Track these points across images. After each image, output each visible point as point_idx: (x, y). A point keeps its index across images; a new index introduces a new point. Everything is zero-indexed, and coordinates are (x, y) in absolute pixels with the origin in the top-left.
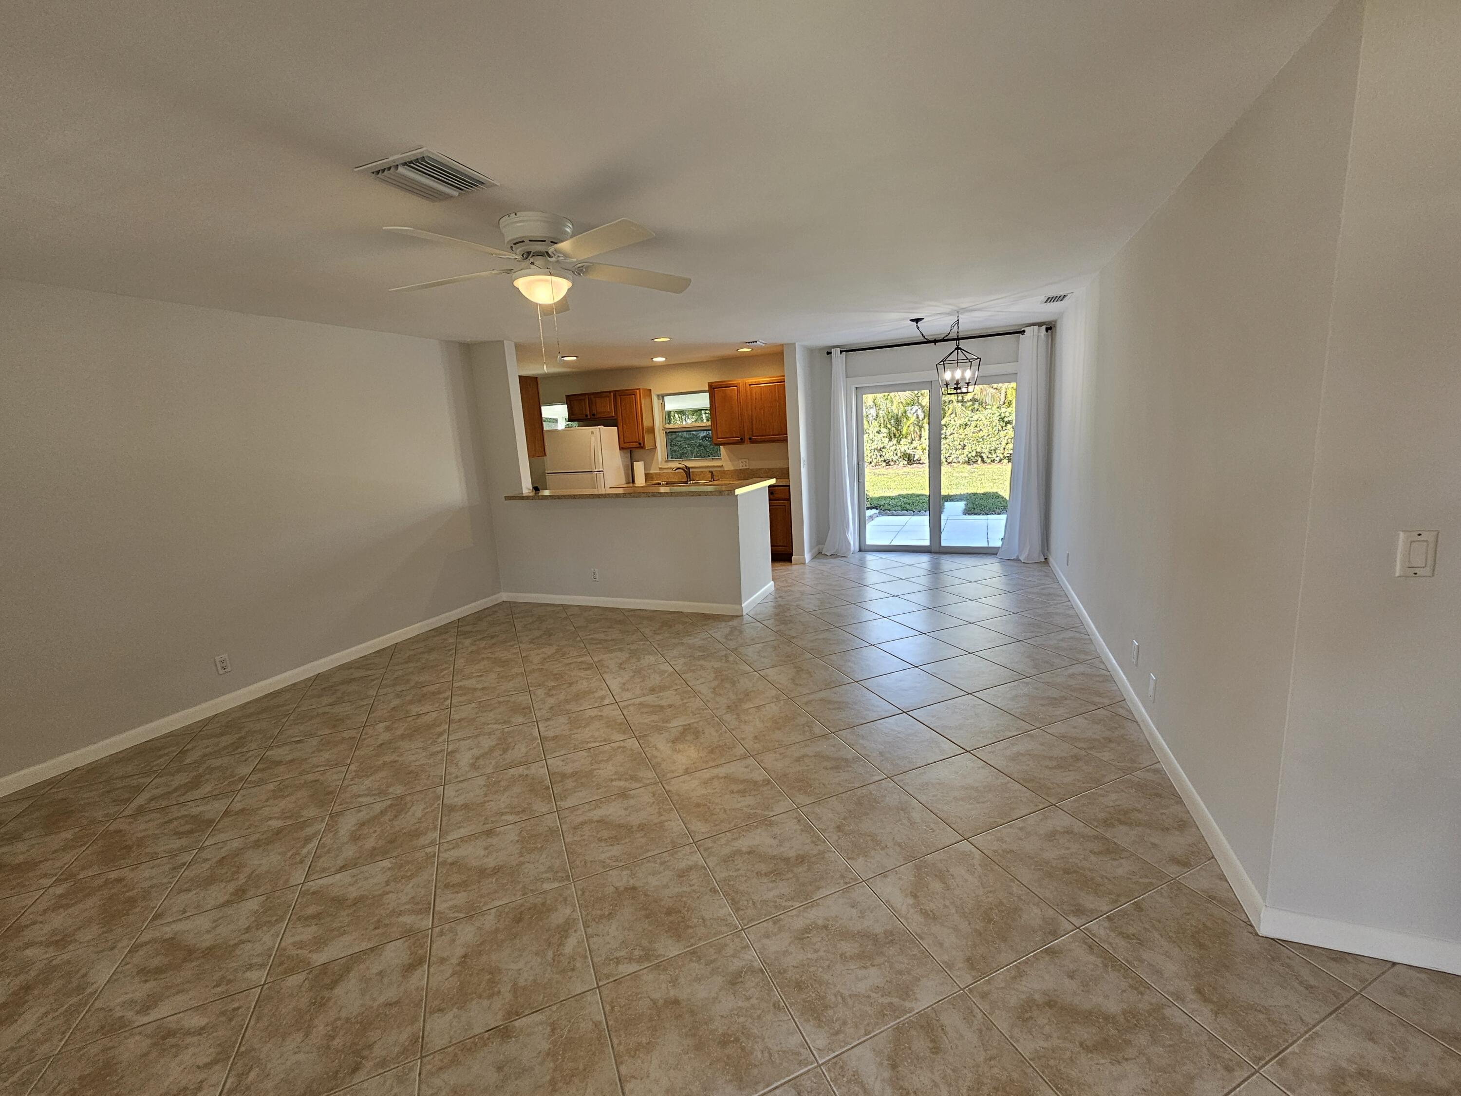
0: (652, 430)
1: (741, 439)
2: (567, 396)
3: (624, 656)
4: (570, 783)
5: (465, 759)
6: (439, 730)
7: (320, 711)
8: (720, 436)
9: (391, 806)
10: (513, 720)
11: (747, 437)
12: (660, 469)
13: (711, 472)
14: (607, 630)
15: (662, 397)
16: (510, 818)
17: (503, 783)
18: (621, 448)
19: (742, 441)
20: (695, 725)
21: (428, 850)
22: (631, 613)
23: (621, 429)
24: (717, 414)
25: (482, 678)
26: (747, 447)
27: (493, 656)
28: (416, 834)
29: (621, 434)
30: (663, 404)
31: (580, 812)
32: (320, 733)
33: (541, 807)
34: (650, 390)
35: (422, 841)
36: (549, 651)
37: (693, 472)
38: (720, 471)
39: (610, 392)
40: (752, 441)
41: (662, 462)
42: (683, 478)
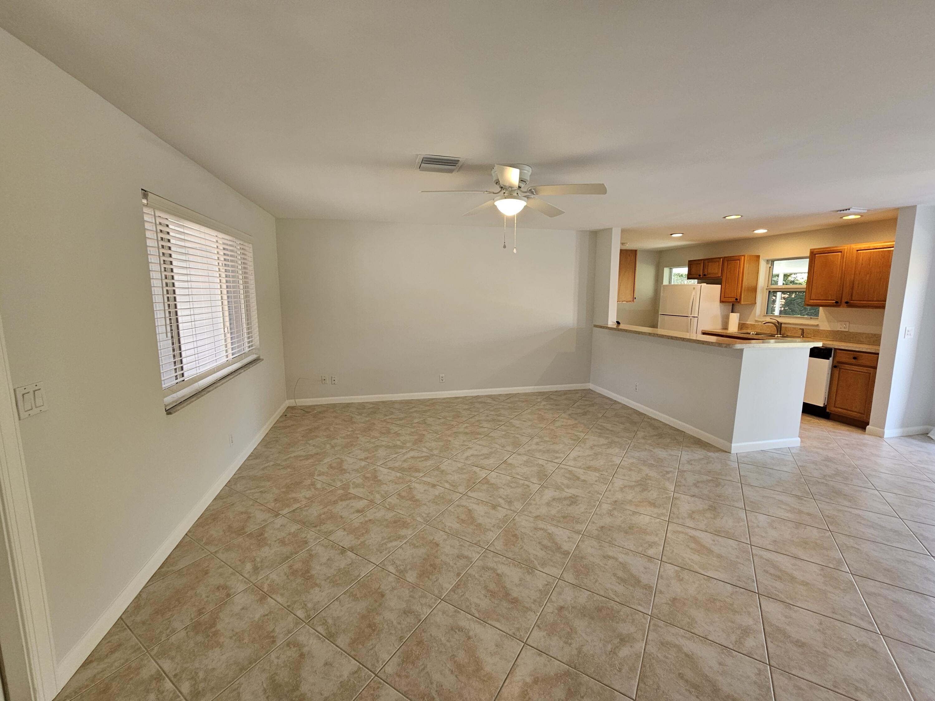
0: (754, 290)
1: (837, 302)
2: (690, 261)
3: (603, 441)
4: (485, 487)
5: (469, 453)
6: (479, 436)
7: (459, 410)
8: (813, 297)
9: (428, 456)
10: (507, 447)
11: (844, 300)
12: (756, 321)
13: (803, 330)
14: (618, 424)
15: (772, 262)
16: (447, 486)
17: (465, 471)
18: (721, 302)
19: (837, 304)
20: (580, 498)
21: (413, 479)
22: (649, 420)
23: (723, 287)
24: (815, 278)
25: (524, 423)
26: (843, 311)
27: (543, 414)
28: (418, 471)
29: (723, 290)
30: (771, 268)
31: (470, 501)
32: (448, 419)
33: (461, 489)
34: (760, 256)
35: (417, 474)
36: (571, 422)
37: (786, 328)
38: (814, 330)
39: (720, 258)
40: (849, 304)
41: (760, 315)
42: (774, 332)
